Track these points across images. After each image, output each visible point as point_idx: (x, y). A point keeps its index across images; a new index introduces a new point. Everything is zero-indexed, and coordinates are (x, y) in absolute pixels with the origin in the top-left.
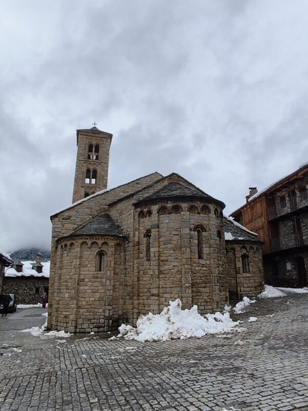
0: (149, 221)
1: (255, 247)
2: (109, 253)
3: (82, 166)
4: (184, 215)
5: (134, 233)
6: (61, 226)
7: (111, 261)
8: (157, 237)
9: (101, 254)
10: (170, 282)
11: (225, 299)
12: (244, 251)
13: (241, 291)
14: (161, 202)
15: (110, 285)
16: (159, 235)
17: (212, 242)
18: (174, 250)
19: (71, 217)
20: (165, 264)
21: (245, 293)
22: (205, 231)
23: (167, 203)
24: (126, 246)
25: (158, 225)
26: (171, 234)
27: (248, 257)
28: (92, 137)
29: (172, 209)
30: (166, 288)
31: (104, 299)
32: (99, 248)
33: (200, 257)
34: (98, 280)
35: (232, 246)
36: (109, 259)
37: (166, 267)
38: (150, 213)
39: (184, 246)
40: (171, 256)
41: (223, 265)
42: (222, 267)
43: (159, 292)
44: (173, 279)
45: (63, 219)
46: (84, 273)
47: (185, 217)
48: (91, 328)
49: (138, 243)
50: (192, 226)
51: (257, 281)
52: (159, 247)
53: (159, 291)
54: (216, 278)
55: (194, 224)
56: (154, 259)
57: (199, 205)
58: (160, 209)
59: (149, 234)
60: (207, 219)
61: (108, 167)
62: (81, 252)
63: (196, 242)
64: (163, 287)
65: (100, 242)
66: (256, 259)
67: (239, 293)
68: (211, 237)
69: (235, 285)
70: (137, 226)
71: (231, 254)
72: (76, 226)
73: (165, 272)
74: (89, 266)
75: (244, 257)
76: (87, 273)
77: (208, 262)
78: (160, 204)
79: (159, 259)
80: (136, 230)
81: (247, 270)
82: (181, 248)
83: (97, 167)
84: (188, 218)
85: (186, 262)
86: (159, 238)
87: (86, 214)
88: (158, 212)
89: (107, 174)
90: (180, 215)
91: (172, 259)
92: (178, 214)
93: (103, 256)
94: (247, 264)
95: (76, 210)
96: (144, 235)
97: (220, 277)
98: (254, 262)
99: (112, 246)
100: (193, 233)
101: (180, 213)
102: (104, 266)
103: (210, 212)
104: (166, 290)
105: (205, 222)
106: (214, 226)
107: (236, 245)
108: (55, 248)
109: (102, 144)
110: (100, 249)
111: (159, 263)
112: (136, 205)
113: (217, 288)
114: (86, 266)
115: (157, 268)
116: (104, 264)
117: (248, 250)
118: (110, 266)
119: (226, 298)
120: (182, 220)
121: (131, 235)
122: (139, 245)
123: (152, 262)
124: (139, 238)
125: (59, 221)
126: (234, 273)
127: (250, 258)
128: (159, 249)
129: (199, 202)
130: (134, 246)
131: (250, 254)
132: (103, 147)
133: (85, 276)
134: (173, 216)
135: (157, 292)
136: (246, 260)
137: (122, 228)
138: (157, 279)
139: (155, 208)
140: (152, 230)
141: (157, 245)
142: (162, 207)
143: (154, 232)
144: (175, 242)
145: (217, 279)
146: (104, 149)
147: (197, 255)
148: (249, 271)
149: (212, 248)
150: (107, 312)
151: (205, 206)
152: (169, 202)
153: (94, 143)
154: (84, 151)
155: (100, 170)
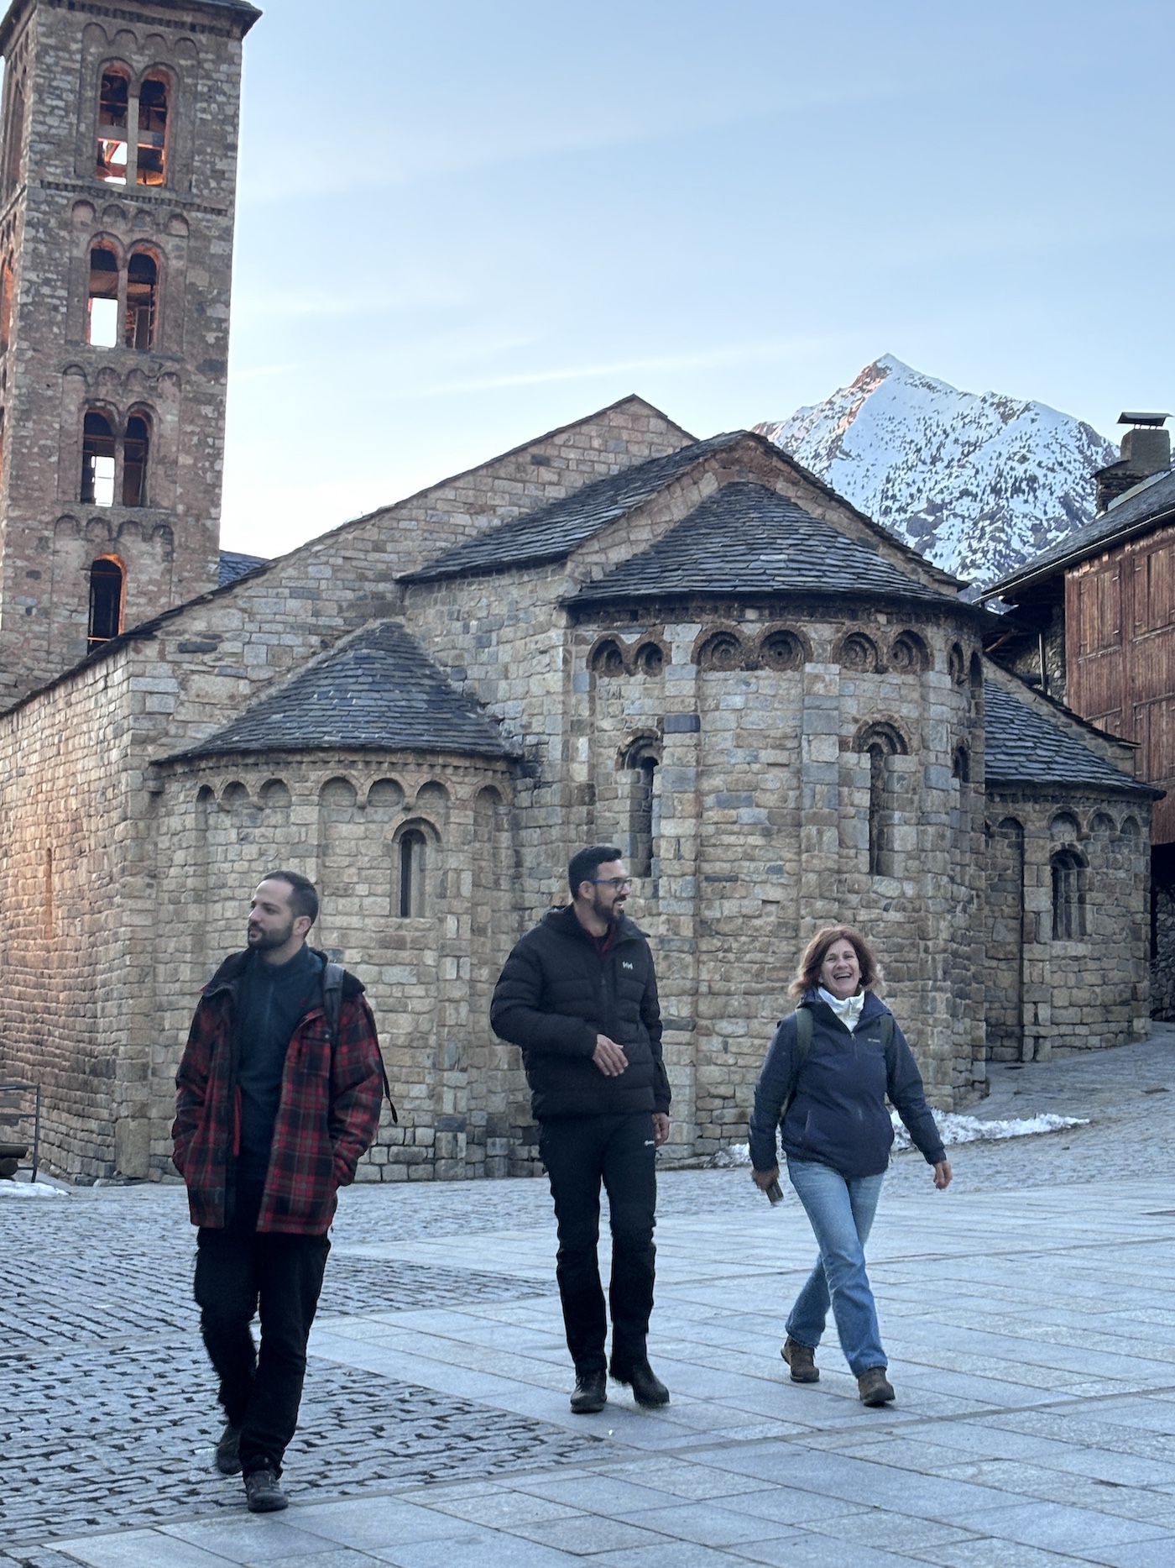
0: (647, 693)
1: (1118, 813)
2: (451, 836)
3: (65, 225)
4: (817, 678)
5: (566, 745)
6: (171, 685)
7: (458, 871)
8: (692, 772)
9: (411, 837)
10: (746, 971)
11: (967, 1050)
12: (1066, 835)
13: (1036, 1022)
14: (715, 610)
15: (459, 977)
16: (698, 762)
17: (933, 799)
18: (767, 834)
19: (217, 637)
20: (728, 892)
21: (1055, 1031)
22: (905, 752)
23: (741, 620)
24: (524, 799)
25: (697, 718)
26: (756, 759)
27: (1081, 862)
28: (121, 23)
29: (763, 645)
30: (728, 994)
31: (432, 1040)
32: (407, 809)
33: (877, 867)
34: (405, 955)
35: (1011, 809)
36: (453, 862)
37: (730, 907)
38: (653, 655)
39: (815, 819)
40: (752, 860)
41: (970, 901)
42: (964, 910)
43: (696, 1014)
44: (759, 956)
45: (183, 649)
46: (340, 921)
47: (819, 688)
48: (381, 1166)
49: (589, 793)
50: (851, 730)
51: (1116, 976)
52: (699, 816)
53: (695, 1005)
54: (939, 957)
55: (856, 721)
56: (675, 868)
57: (883, 628)
58: (707, 643)
59: (646, 753)
60: (916, 695)
61: (227, 235)
62: (325, 826)
63: (863, 799)
64: (711, 993)
65: (412, 779)
66: (1122, 874)
67: (1029, 1030)
68: (927, 778)
69: (1013, 995)
70: (586, 713)
71: (1003, 850)
72: (244, 687)
73: (726, 928)
74: (362, 889)
75: (1065, 860)
76: (355, 921)
77: (910, 889)
78: (706, 618)
79: (697, 872)
80: (576, 727)
81: (1074, 926)
82: (799, 825)
83: (161, 239)
84: (835, 690)
85: (820, 886)
86: (699, 775)
87: (295, 628)
88: (697, 658)
89: (225, 289)
90: (797, 675)
91: (756, 871)
92: (789, 673)
93: (416, 848)
94: (1074, 897)
95: (241, 603)
96: (622, 755)
97: (955, 954)
98: (1107, 888)
99: (463, 804)
100: (851, 758)
101: (796, 668)
102: (422, 894)
103: (927, 662)
104: (726, 1005)
105: (905, 712)
106: (943, 730)
107: (1029, 807)
108: (146, 796)
109: (191, 71)
110: (411, 816)
111: (698, 888)
112: (578, 610)
113: (941, 999)
114: (346, 892)
115: (688, 907)
116: (425, 885)
117: (1085, 830)
118: (458, 895)
119: (975, 1045)
120: (808, 701)
121: (554, 751)
122: (592, 802)
123: (663, 882)
124: (593, 767)
125: (162, 656)
126: (1012, 938)
127: (1089, 870)
128: (698, 826)
129: (882, 619)
130: (568, 805)
131: (1094, 851)
132: (197, 97)
133: (344, 936)
134: (767, 679)
135: (685, 1012)
136: (1073, 880)
137: (491, 709)
138: (689, 959)
139: (682, 637)
140: (668, 740)
141: (691, 809)
142: (715, 636)
143: (674, 749)
144: (770, 800)
145: (945, 960)
146: (204, 113)
147: (864, 858)
148: (1083, 932)
149: (931, 830)
150: (448, 1096)
151: (908, 633)
152: (751, 614)
153: (139, 62)
154: (73, 118)
155: (180, 257)
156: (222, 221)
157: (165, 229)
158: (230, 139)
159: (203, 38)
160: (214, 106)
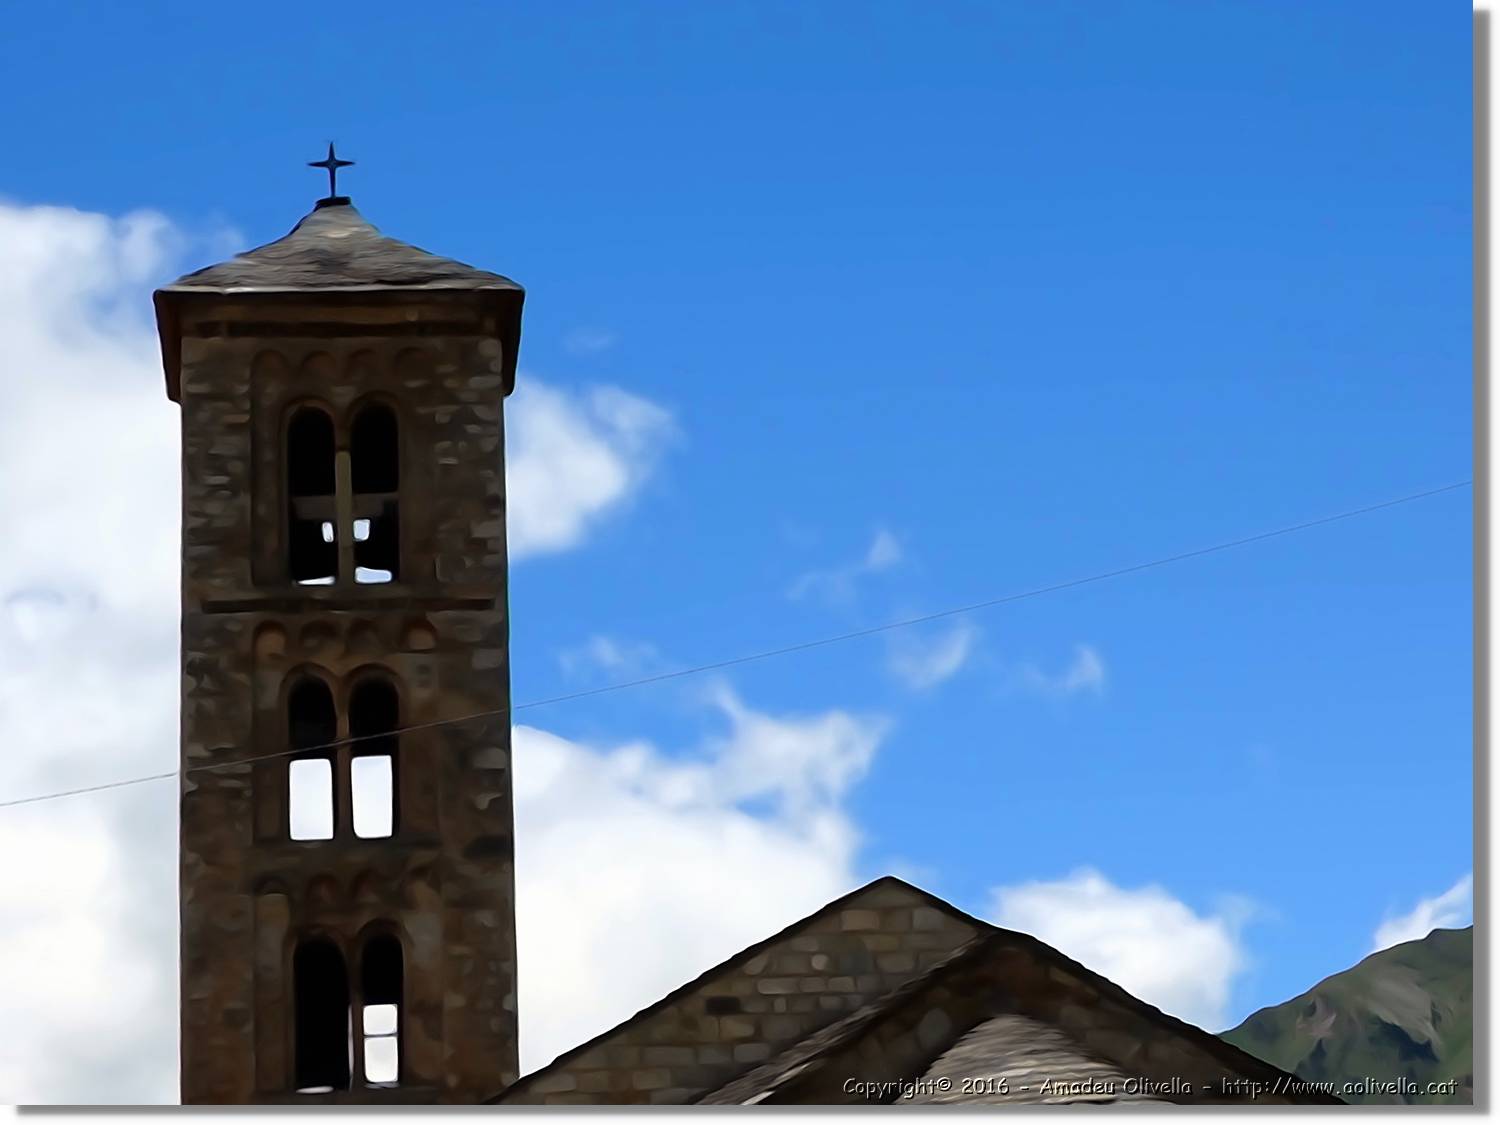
28: (312, 341)
83: (392, 660)
109: (424, 396)
132: (435, 431)
146: (447, 456)
153: (343, 396)
154: (245, 499)
155: (424, 684)
156: (488, 617)
157: (401, 643)
158: (492, 490)
159: (437, 343)
160: (462, 444)
